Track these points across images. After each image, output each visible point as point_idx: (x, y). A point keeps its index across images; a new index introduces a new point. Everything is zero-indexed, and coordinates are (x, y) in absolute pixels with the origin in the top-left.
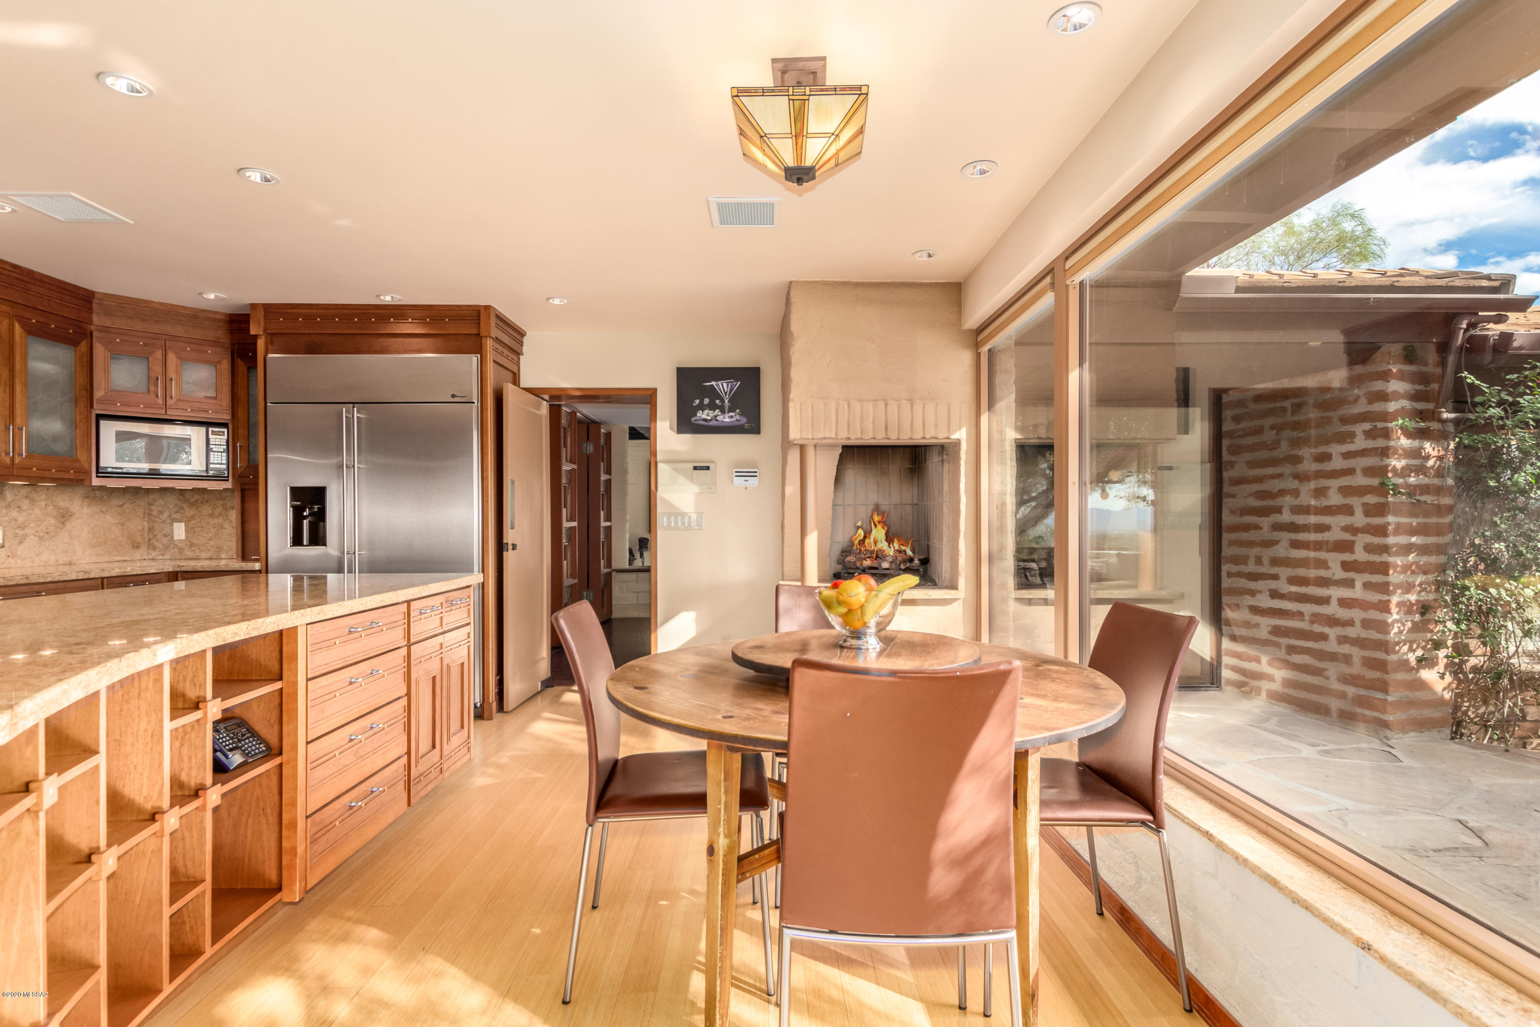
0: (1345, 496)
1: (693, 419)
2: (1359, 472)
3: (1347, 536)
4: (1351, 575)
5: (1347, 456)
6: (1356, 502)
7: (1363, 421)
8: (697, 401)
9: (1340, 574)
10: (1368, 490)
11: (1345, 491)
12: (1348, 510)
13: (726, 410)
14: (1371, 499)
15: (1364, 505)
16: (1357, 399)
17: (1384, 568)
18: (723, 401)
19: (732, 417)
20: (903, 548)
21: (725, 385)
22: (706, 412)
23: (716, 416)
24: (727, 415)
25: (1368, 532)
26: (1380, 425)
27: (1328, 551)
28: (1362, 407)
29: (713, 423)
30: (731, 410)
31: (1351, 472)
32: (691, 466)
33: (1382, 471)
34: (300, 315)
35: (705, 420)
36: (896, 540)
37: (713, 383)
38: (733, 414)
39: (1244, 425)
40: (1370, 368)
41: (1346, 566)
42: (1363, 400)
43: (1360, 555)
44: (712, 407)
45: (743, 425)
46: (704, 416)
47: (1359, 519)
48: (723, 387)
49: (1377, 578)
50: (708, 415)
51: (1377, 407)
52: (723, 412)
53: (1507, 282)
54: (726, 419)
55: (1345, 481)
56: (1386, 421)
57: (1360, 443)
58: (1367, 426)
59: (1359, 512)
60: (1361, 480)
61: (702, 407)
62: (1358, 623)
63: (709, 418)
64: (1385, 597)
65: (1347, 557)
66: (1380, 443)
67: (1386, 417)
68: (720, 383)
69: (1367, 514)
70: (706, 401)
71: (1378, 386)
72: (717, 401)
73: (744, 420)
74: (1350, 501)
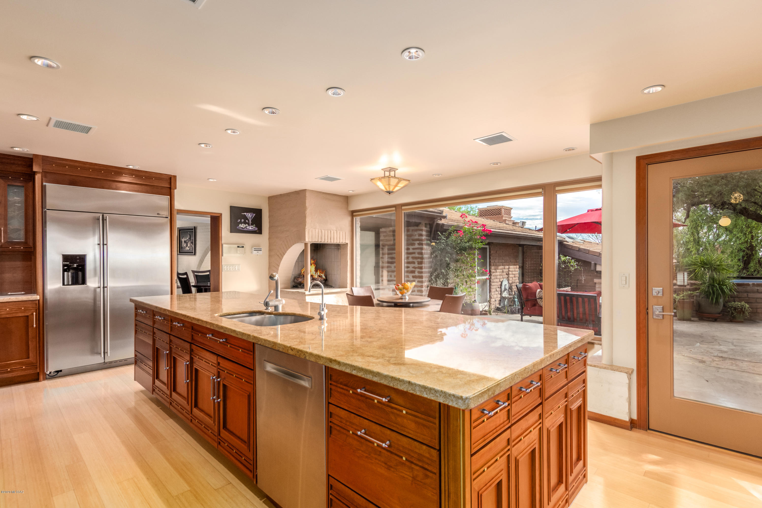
0: (413, 259)
1: (238, 227)
2: (416, 253)
3: (414, 269)
4: (415, 279)
5: (413, 249)
6: (416, 261)
7: (417, 241)
8: (239, 220)
9: (412, 279)
10: (418, 258)
11: (413, 258)
12: (414, 263)
13: (250, 224)
14: (419, 260)
15: (418, 261)
16: (415, 235)
17: (422, 277)
18: (249, 221)
19: (252, 227)
20: (321, 274)
21: (250, 215)
22: (243, 225)
23: (246, 227)
24: (250, 227)
25: (419, 268)
26: (421, 242)
27: (409, 273)
28: (417, 237)
29: (245, 229)
30: (252, 224)
31: (414, 253)
32: (236, 246)
33: (421, 254)
34: (67, 165)
35: (242, 228)
36: (319, 271)
37: (245, 214)
38: (252, 226)
39: (386, 238)
40: (419, 228)
41: (413, 277)
42: (417, 236)
43: (417, 274)
44: (245, 223)
45: (256, 231)
46: (242, 226)
47: (416, 265)
48: (249, 215)
49: (420, 280)
50: (243, 226)
51: (420, 238)
52: (249, 225)
53: (442, 212)
54: (250, 228)
55: (413, 255)
56: (422, 241)
57: (417, 246)
58: (418, 242)
59: (416, 263)
60: (417, 255)
61: (241, 223)
62: (416, 291)
63: (244, 227)
64: (422, 284)
65: (414, 275)
66: (421, 246)
67: (422, 240)
68: (248, 214)
69: (418, 264)
70: (243, 220)
71: (421, 232)
72: (247, 221)
73: (257, 229)
74: (414, 260)
